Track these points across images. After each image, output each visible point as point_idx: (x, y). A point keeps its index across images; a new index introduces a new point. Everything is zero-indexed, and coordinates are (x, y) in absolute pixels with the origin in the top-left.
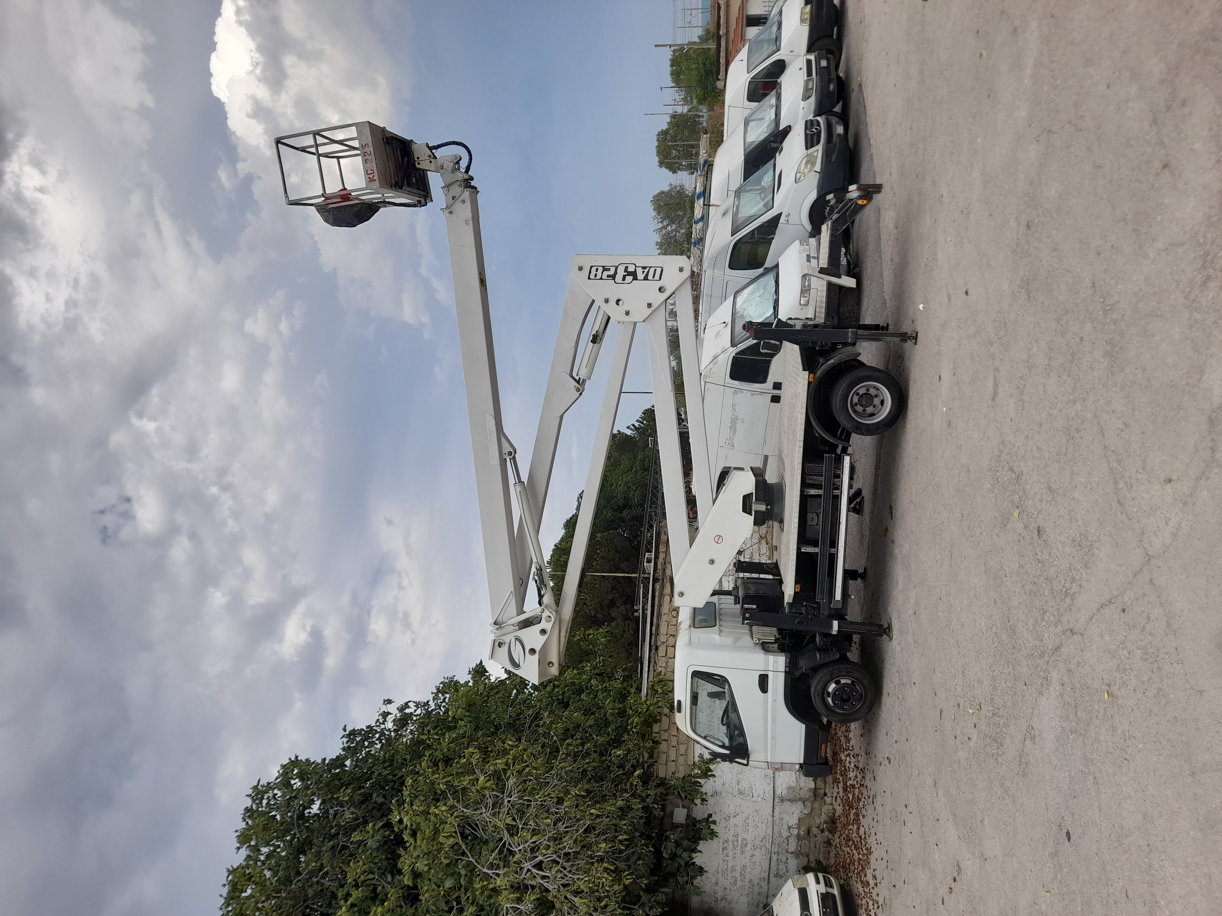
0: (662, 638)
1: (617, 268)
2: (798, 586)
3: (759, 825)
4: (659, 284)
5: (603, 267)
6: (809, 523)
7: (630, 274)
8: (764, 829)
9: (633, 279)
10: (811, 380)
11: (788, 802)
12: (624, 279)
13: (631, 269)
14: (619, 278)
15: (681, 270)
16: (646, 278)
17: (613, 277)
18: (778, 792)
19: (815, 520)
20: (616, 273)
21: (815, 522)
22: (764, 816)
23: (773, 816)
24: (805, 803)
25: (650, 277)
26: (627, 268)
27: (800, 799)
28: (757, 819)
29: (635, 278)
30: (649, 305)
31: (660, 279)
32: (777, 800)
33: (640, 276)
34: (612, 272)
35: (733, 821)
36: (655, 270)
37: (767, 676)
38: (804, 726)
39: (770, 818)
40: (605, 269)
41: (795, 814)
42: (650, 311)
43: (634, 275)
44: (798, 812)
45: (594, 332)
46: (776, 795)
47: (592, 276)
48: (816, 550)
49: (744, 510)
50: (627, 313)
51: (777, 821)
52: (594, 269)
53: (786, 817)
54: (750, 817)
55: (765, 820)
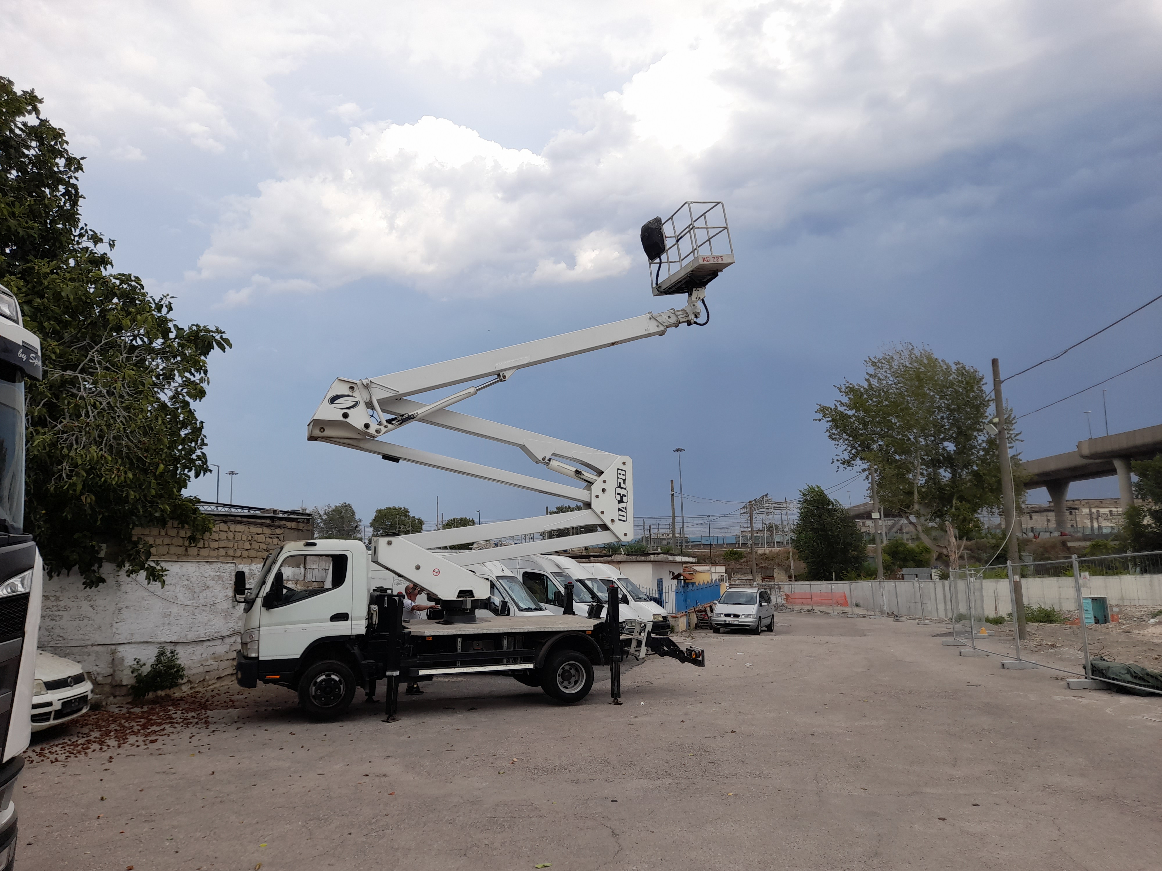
0: (233, 527)
1: (625, 489)
2: (431, 638)
3: (81, 632)
4: (616, 520)
5: (625, 479)
6: (475, 643)
7: (622, 498)
8: (76, 637)
9: (618, 501)
10: (587, 633)
11: (111, 659)
12: (619, 494)
13: (625, 499)
14: (619, 490)
15: (625, 535)
16: (619, 510)
17: (619, 486)
18: (120, 648)
19: (478, 647)
20: (622, 488)
21: (475, 647)
22: (93, 636)
23: (93, 645)
24: (110, 677)
25: (621, 513)
26: (625, 496)
27: (114, 671)
28: (89, 629)
29: (619, 502)
30: (602, 512)
31: (620, 520)
32: (113, 647)
33: (621, 506)
34: (623, 485)
35: (85, 605)
36: (624, 516)
37: (347, 619)
38: (298, 657)
39: (90, 643)
40: (624, 480)
41: (95, 668)
42: (599, 513)
43: (621, 501)
44: (99, 670)
45: (583, 472)
46: (117, 646)
47: (620, 471)
48: (459, 651)
49: (461, 592)
50: (597, 496)
51: (86, 650)
52: (623, 473)
53: (92, 658)
54: (91, 622)
55: (87, 637)
